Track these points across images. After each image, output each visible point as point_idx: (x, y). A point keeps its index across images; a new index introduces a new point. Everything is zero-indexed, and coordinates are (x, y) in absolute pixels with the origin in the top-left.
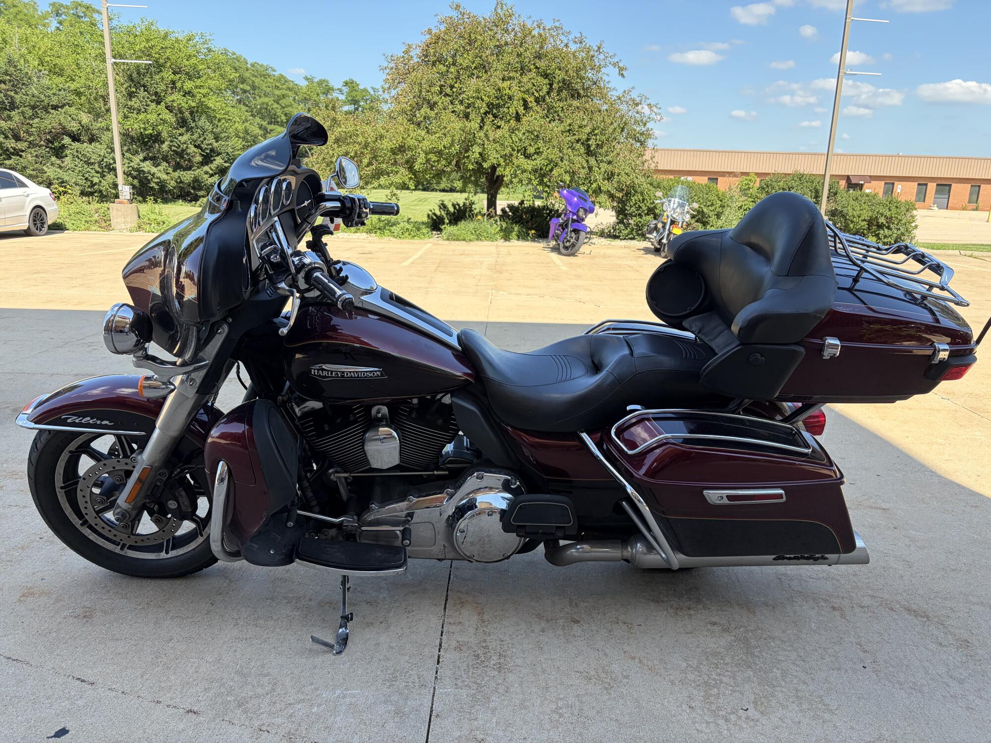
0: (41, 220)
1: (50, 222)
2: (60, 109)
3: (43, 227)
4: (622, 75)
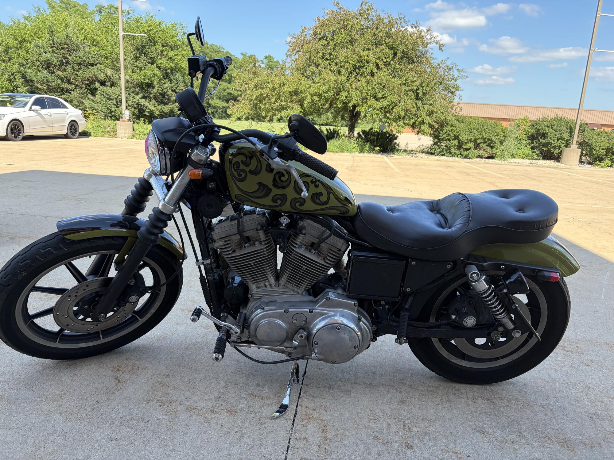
0: (75, 129)
1: (80, 131)
2: (94, 66)
3: (76, 133)
4: (441, 49)
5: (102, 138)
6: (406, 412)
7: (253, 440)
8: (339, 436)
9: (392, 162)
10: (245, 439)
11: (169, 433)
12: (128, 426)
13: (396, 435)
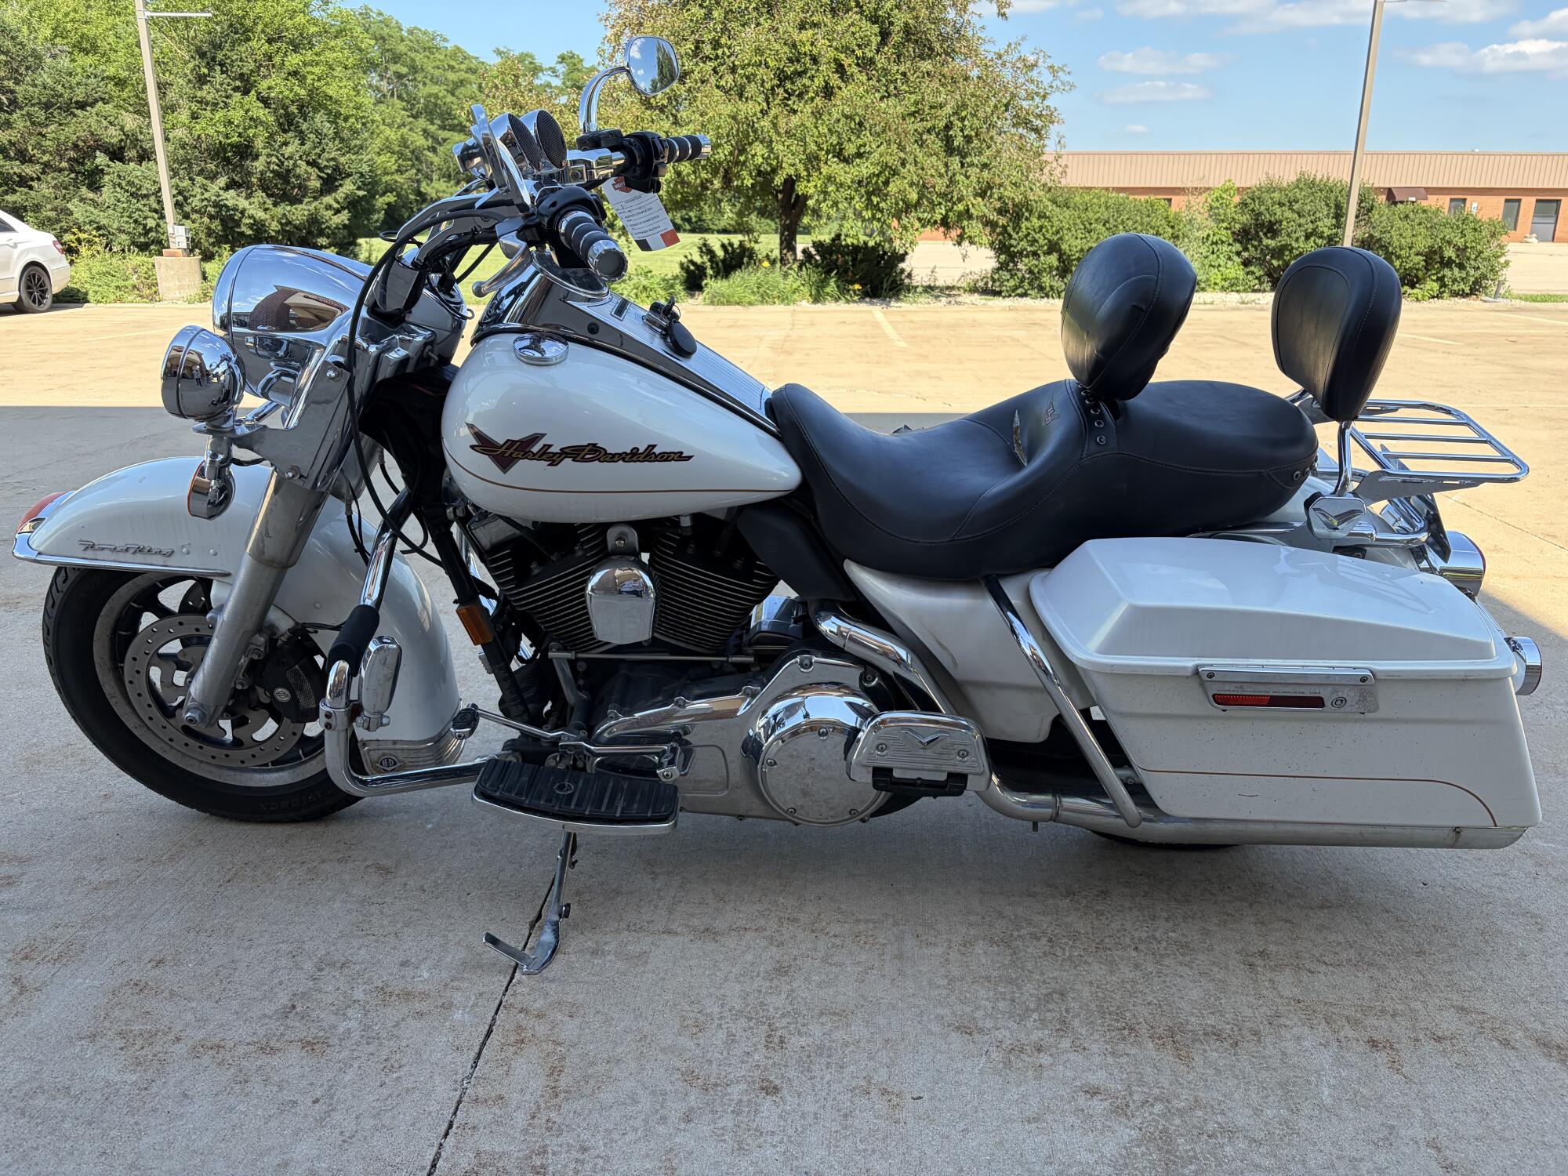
0: (41, 286)
1: (55, 289)
2: (88, 108)
3: (44, 298)
4: (1004, 15)
5: (118, 305)
6: (784, 996)
7: (357, 1117)
8: (592, 1082)
9: (891, 323)
10: (337, 1116)
11: (133, 1121)
12: (23, 1114)
13: (743, 1062)
